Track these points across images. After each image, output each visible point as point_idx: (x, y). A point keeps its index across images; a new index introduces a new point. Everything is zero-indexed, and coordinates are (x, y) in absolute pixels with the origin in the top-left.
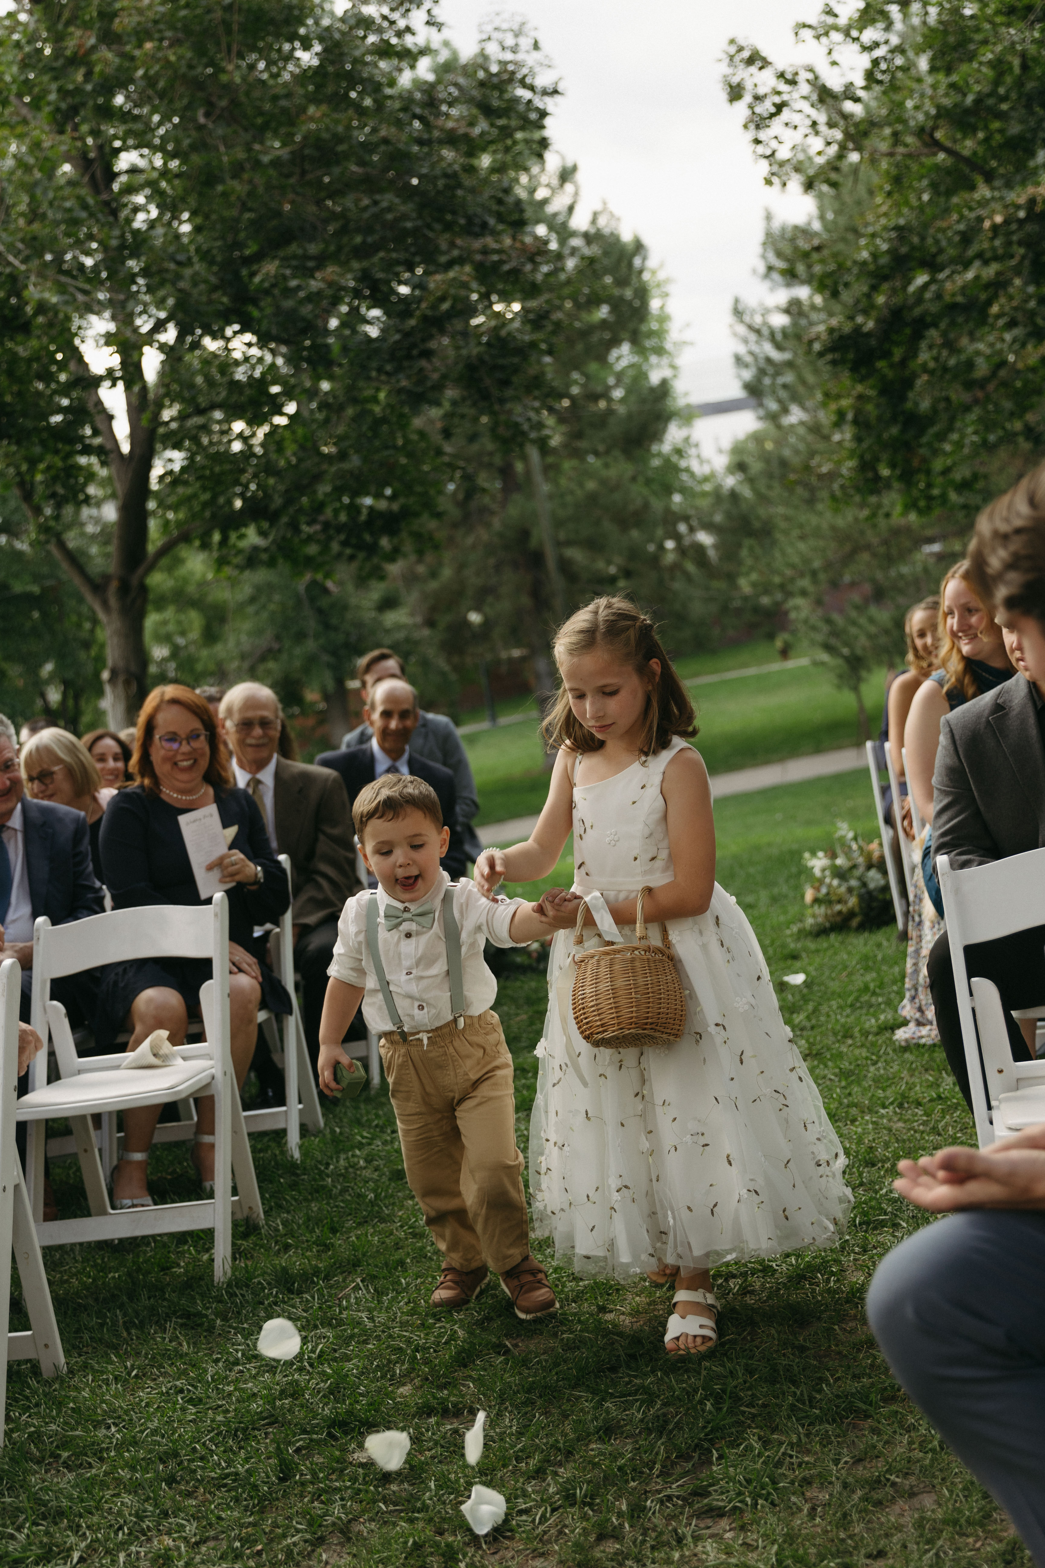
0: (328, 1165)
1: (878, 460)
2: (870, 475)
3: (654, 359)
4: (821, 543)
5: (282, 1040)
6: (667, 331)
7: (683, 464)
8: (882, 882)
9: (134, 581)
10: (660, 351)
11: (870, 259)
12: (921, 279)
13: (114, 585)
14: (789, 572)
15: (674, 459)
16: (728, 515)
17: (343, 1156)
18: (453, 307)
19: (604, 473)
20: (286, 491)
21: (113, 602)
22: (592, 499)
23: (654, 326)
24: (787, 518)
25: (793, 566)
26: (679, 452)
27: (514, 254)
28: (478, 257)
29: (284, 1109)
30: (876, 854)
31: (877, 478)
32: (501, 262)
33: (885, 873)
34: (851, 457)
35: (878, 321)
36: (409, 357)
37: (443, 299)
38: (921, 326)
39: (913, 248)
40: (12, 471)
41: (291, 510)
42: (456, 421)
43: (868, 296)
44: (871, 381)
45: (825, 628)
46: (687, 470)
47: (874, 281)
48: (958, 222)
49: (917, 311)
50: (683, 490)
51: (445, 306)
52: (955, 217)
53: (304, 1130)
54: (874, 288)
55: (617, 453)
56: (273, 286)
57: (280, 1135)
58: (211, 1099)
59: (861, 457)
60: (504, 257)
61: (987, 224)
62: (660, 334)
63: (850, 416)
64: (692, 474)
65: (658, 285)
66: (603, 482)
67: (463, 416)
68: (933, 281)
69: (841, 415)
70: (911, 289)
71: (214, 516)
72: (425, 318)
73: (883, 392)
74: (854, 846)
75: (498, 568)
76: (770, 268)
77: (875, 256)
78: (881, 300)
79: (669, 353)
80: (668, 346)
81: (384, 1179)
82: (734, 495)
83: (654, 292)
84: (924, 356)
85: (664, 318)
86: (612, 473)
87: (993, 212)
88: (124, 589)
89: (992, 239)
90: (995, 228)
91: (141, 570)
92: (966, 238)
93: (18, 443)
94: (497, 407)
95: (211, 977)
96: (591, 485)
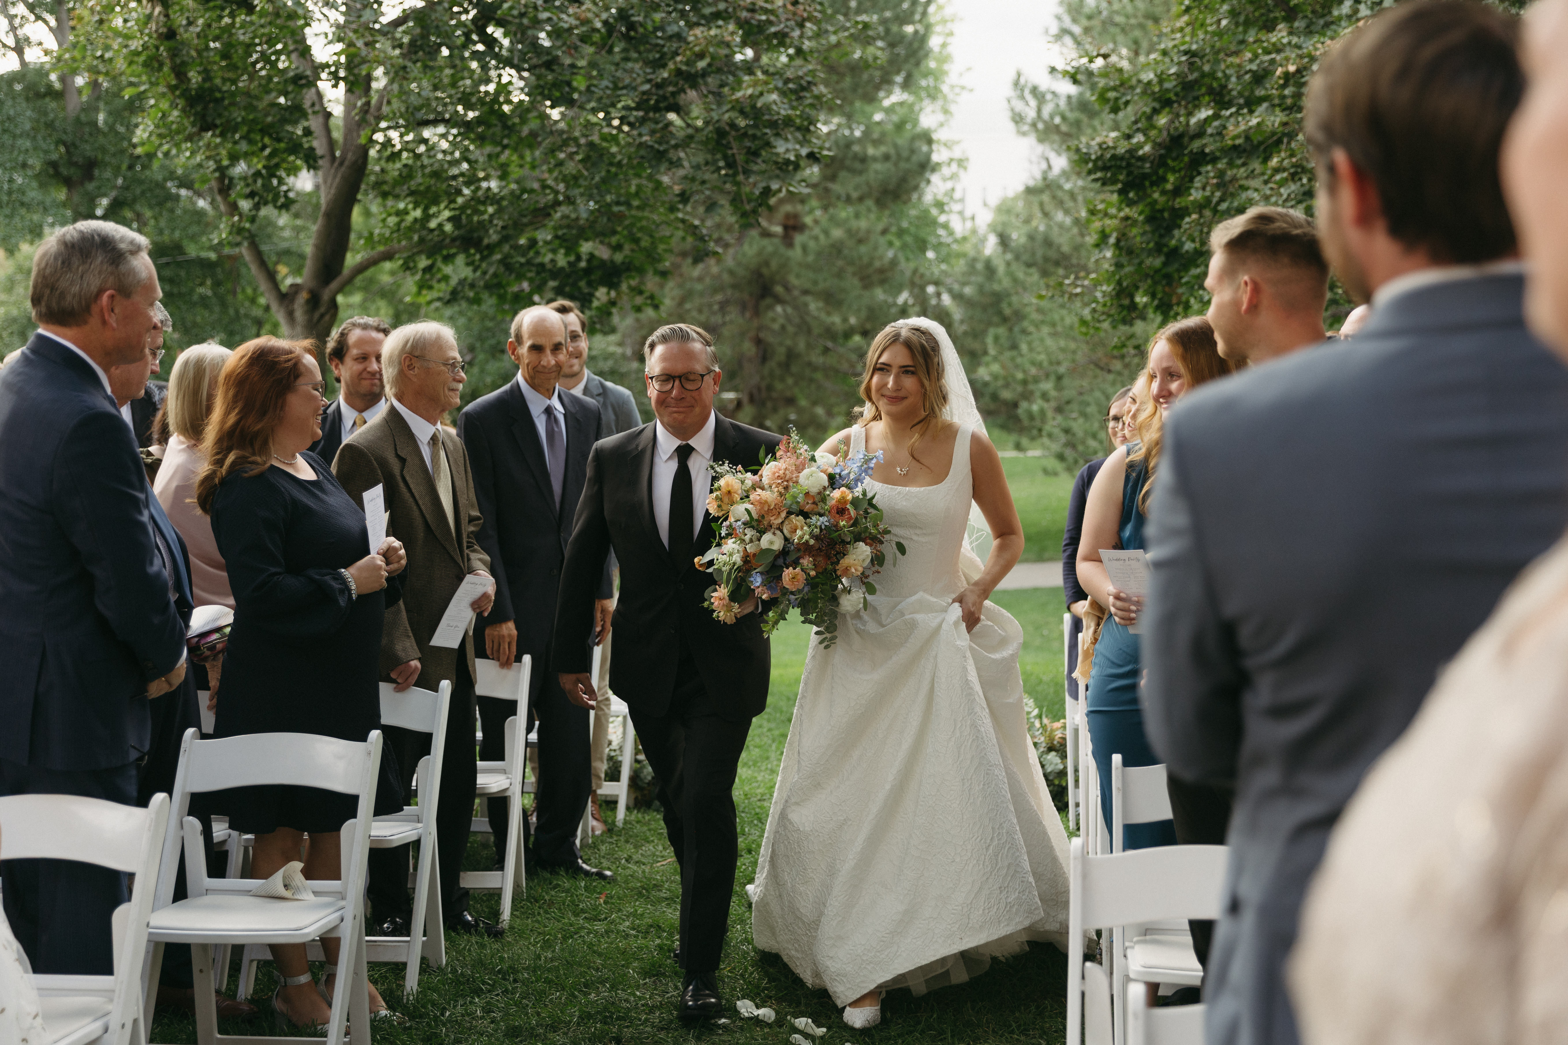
0: (444, 1010)
1: (1137, 288)
2: (1126, 302)
3: (926, 102)
4: (1073, 345)
5: (416, 868)
6: (946, 73)
7: (942, 219)
8: (1061, 767)
9: (326, 295)
10: (933, 94)
11: (1155, 80)
12: (1204, 113)
13: (303, 296)
14: (1033, 371)
15: (934, 212)
16: (981, 289)
17: (461, 1002)
18: (709, 65)
19: (854, 224)
20: (503, 228)
21: (299, 314)
22: (837, 249)
23: (932, 64)
24: (1039, 310)
25: (1039, 365)
26: (940, 205)
27: (783, 17)
28: (744, 14)
29: (408, 939)
30: (1058, 734)
31: (1133, 306)
32: (770, 23)
33: (1064, 757)
34: (1108, 281)
35: (1156, 145)
36: (656, 109)
37: (701, 56)
38: (1200, 159)
39: (1203, 75)
40: (212, 164)
41: (506, 248)
42: (696, 187)
43: (1149, 118)
44: (1141, 207)
45: (1063, 438)
46: (946, 226)
47: (1157, 105)
48: (1251, 61)
49: (1196, 145)
50: (938, 247)
51: (702, 64)
52: (1249, 55)
53: (425, 966)
54: (1156, 111)
55: (870, 203)
56: (522, 15)
57: (399, 968)
58: (338, 940)
59: (1119, 283)
60: (772, 18)
61: (1279, 71)
62: (938, 75)
63: (1112, 240)
64: (951, 233)
65: (944, 21)
66: (850, 232)
67: (703, 182)
68: (1216, 116)
69: (1104, 236)
70: (1193, 121)
71: (422, 240)
72: (679, 72)
73: (1150, 220)
74: (1037, 724)
75: (723, 306)
76: (1065, 31)
77: (1161, 79)
78: (1162, 120)
79: (945, 97)
80: (945, 88)
81: (500, 1035)
82: (990, 269)
83: (938, 29)
84: (1196, 195)
85: (944, 59)
86: (863, 224)
87: (1287, 59)
88: (314, 301)
89: (1284, 86)
90: (1287, 76)
91: (334, 285)
92: (1259, 78)
93: (222, 135)
94: (741, 178)
95: (355, 816)
96: (837, 233)
